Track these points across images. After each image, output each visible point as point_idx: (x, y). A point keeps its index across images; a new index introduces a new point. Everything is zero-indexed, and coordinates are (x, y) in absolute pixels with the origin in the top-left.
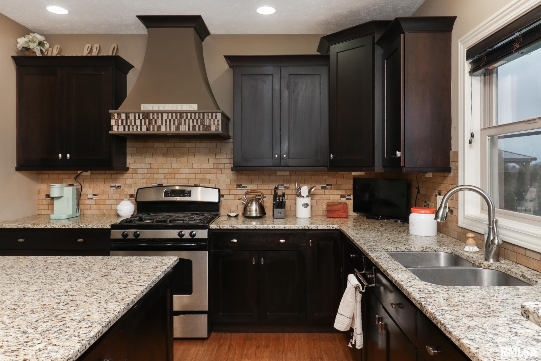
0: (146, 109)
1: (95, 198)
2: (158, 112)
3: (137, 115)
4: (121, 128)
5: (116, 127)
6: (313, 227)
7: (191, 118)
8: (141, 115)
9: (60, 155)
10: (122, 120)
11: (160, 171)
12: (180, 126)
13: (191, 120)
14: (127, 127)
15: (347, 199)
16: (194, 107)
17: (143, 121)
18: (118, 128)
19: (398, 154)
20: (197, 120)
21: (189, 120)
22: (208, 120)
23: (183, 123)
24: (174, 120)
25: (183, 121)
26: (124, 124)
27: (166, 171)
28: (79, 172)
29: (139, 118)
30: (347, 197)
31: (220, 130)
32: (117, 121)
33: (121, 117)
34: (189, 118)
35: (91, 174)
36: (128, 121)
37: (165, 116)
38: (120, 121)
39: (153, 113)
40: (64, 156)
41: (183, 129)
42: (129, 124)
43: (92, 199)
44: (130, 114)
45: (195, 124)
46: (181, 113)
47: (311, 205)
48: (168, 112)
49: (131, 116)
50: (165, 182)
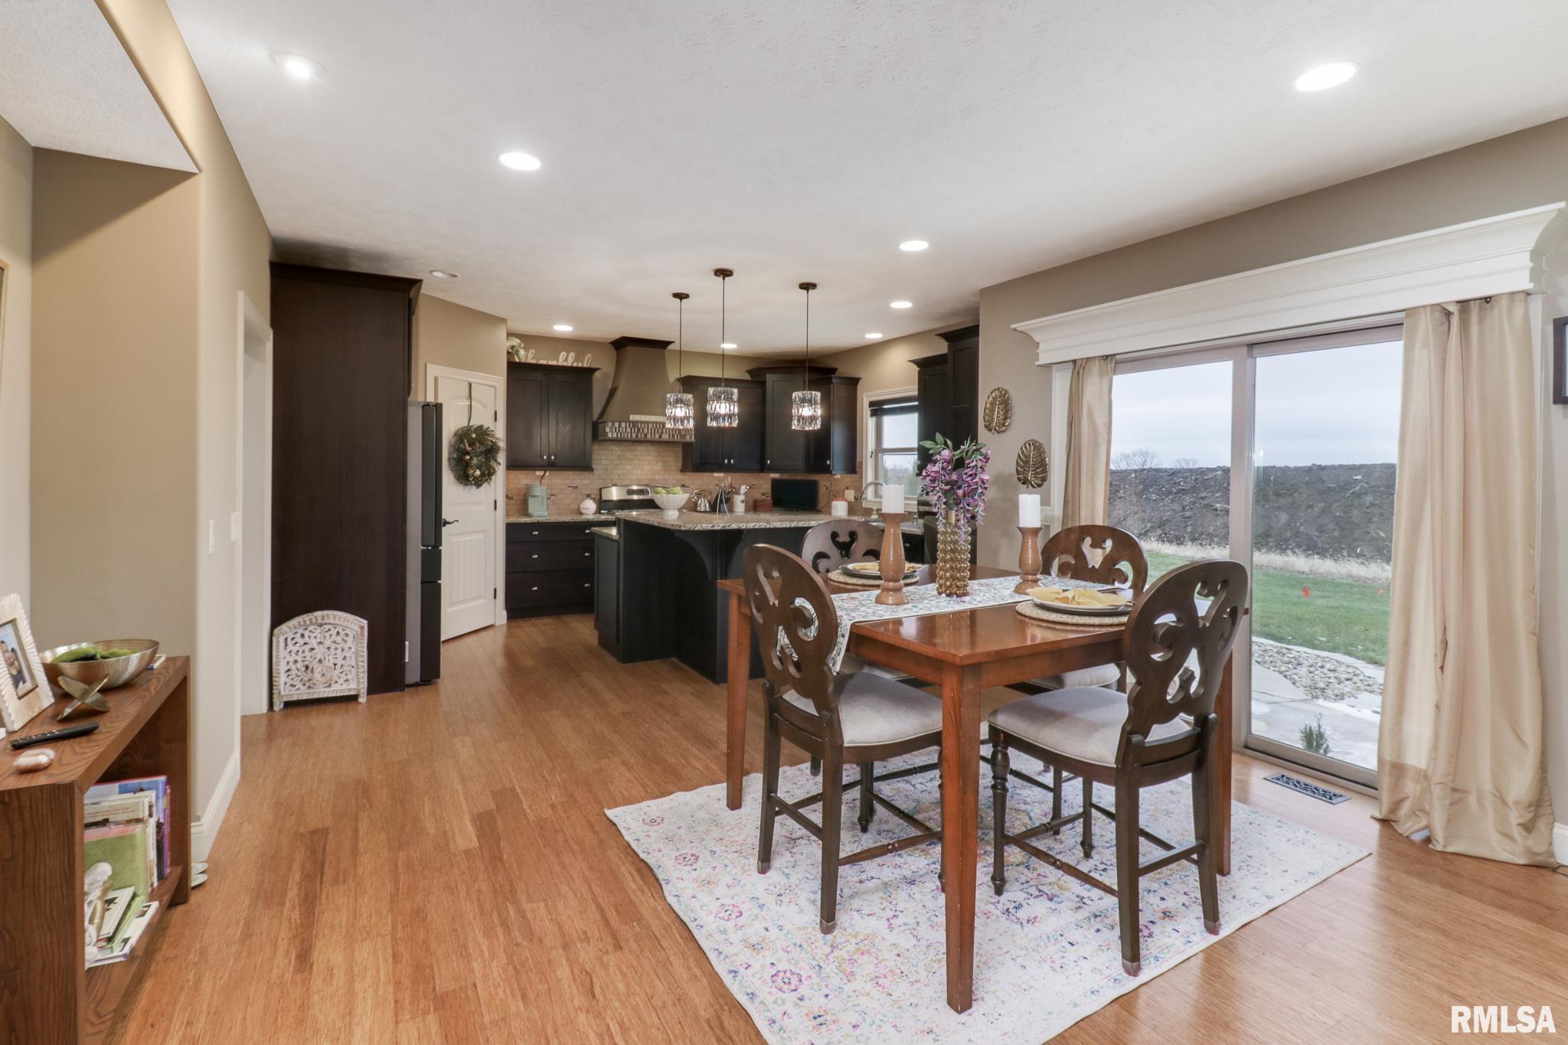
0: (634, 419)
1: (553, 498)
2: (645, 422)
3: (628, 424)
4: (615, 436)
5: (610, 432)
8: (631, 424)
9: (545, 457)
10: (616, 428)
11: (615, 472)
12: (663, 435)
14: (619, 433)
17: (633, 428)
18: (612, 433)
19: (828, 462)
21: (669, 430)
23: (664, 432)
24: (658, 430)
25: (665, 430)
27: (620, 472)
28: (540, 473)
29: (629, 426)
30: (765, 495)
31: (693, 439)
32: (611, 429)
33: (614, 425)
35: (549, 474)
36: (620, 428)
37: (650, 426)
38: (614, 428)
39: (641, 422)
40: (549, 458)
41: (664, 437)
42: (620, 430)
43: (550, 498)
44: (622, 422)
45: (674, 433)
46: (663, 423)
48: (653, 423)
49: (623, 425)
50: (618, 482)
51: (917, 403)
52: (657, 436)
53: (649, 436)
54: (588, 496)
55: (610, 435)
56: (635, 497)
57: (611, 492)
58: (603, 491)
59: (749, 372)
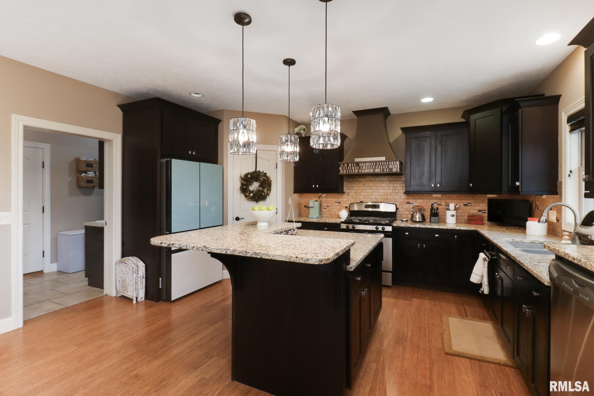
0: (357, 161)
1: (328, 208)
2: (364, 162)
3: (353, 164)
4: (345, 172)
5: (342, 171)
6: (458, 228)
7: (382, 165)
8: (355, 164)
9: (314, 186)
10: (345, 167)
11: (362, 194)
12: (376, 169)
13: (382, 166)
14: (347, 171)
15: (483, 213)
16: (383, 159)
17: (356, 167)
18: (343, 171)
19: (518, 184)
20: (385, 166)
21: (380, 166)
22: (391, 165)
23: (377, 168)
24: (372, 166)
25: (377, 166)
26: (346, 169)
27: (365, 194)
28: (320, 194)
29: (354, 166)
30: (483, 212)
31: (399, 171)
32: (342, 168)
33: (344, 165)
34: (380, 164)
35: (326, 195)
36: (348, 167)
37: (367, 164)
38: (344, 167)
39: (361, 162)
40: (315, 186)
41: (377, 171)
42: (348, 169)
43: (326, 208)
44: (349, 164)
45: (384, 168)
46: (376, 162)
47: (457, 216)
48: (369, 162)
49: (350, 165)
50: (364, 200)
52: (372, 171)
54: (345, 208)
56: (370, 209)
58: (353, 205)
59: (462, 117)
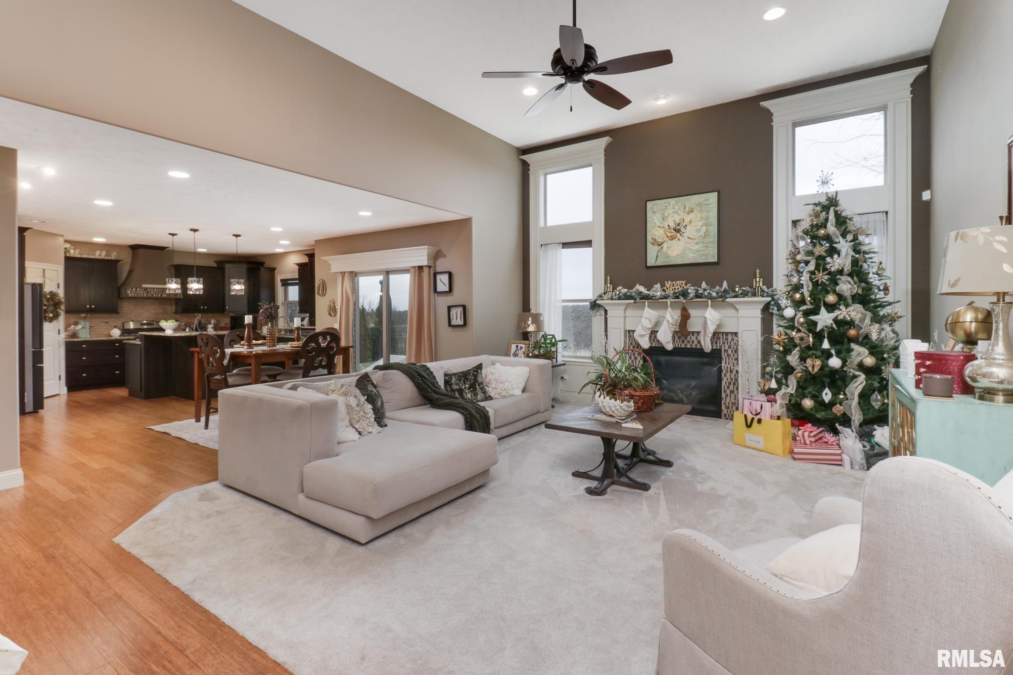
0: (145, 287)
2: (152, 288)
4: (133, 295)
9: (88, 306)
11: (133, 314)
12: (163, 295)
17: (144, 292)
24: (160, 292)
26: (135, 293)
27: (136, 314)
29: (142, 290)
31: (181, 296)
32: (131, 292)
33: (132, 289)
36: (137, 291)
37: (155, 290)
39: (150, 288)
40: (91, 306)
42: (137, 293)
46: (164, 289)
48: (157, 288)
49: (138, 289)
50: (135, 319)
51: (297, 281)
52: (159, 295)
53: (154, 295)
54: (115, 327)
55: (130, 295)
56: (145, 327)
57: (129, 325)
58: (125, 324)
59: (216, 263)
